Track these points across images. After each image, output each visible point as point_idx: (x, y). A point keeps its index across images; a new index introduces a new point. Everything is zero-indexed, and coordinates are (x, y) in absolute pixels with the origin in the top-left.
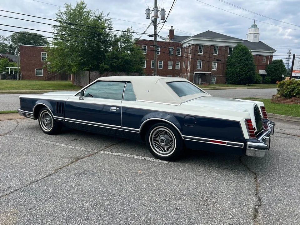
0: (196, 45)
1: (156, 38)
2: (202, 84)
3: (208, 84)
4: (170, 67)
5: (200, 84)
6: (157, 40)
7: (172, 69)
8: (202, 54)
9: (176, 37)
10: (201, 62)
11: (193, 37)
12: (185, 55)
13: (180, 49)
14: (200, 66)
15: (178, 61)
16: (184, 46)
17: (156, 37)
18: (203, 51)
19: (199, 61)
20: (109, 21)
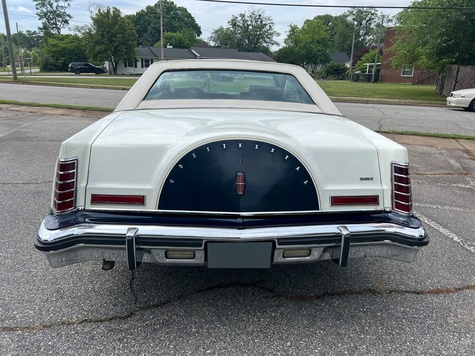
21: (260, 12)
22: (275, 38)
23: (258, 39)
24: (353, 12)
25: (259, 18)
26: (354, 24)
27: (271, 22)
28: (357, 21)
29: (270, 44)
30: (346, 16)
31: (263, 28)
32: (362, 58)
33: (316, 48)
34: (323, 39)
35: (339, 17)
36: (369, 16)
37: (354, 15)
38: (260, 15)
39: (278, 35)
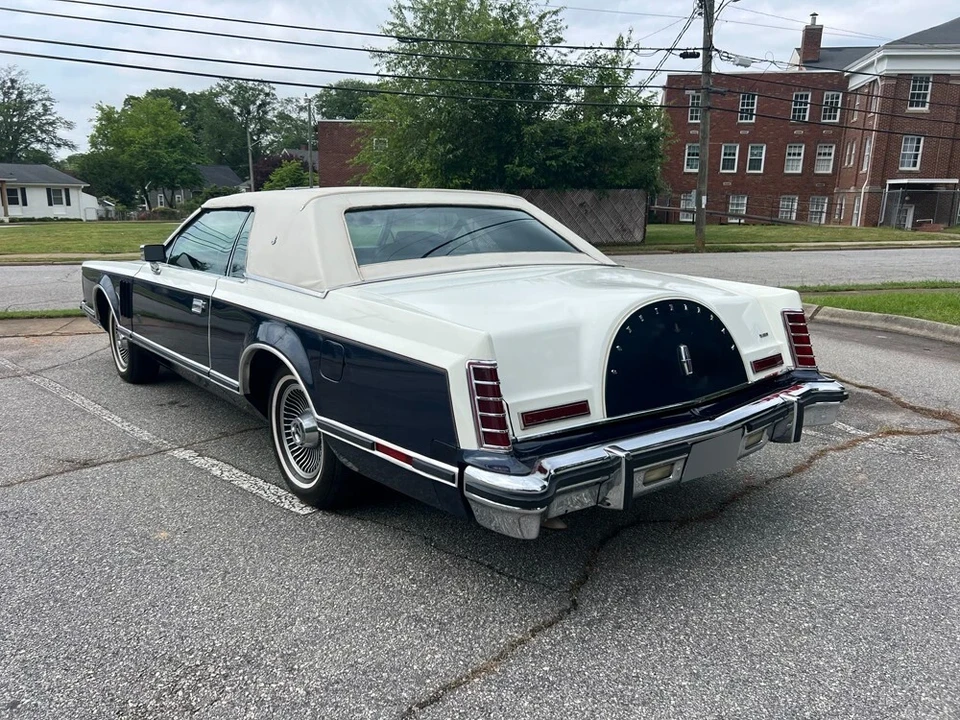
0: (902, 78)
1: (710, 61)
2: (916, 226)
3: (942, 226)
4: (795, 167)
5: (909, 224)
6: (714, 69)
7: (800, 171)
8: (926, 108)
9: (827, 52)
10: (919, 142)
11: (888, 46)
12: (855, 119)
13: (838, 98)
14: (916, 156)
15: (827, 141)
16: (855, 83)
17: (711, 57)
18: (928, 100)
19: (910, 137)
20: (554, 17)
21: (13, 73)
22: (62, 133)
23: (18, 134)
24: (228, 87)
25: (13, 87)
26: (234, 111)
27: (46, 96)
28: (239, 106)
29: (51, 146)
30: (217, 95)
31: (27, 109)
32: (271, 177)
33: (168, 157)
34: (181, 139)
35: (202, 95)
36: (261, 97)
37: (230, 93)
38: (13, 81)
39: (69, 125)
